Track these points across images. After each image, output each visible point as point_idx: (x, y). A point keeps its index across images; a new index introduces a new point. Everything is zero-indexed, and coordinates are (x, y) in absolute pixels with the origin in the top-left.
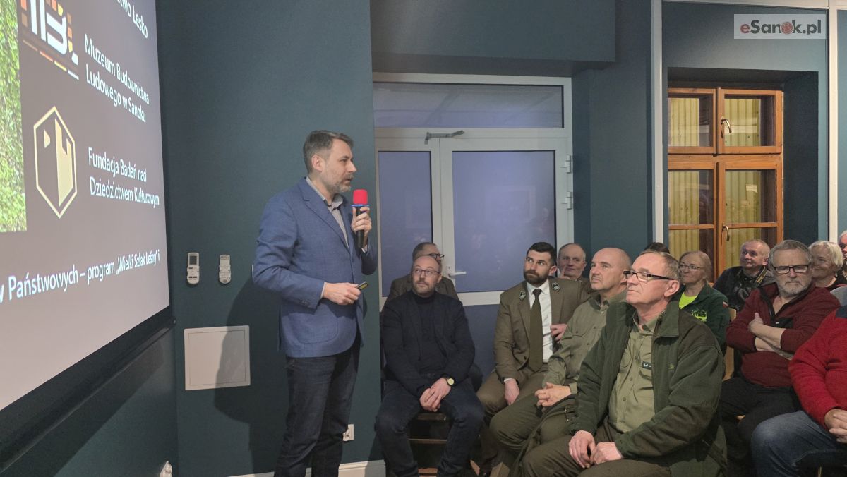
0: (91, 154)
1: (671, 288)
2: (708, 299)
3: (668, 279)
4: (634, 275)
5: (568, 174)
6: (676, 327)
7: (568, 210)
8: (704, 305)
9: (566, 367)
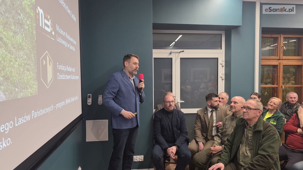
0: (58, 65)
1: (259, 112)
2: (277, 116)
3: (258, 109)
4: (245, 109)
5: (223, 66)
6: (262, 127)
7: (222, 79)
8: (276, 118)
9: (221, 139)
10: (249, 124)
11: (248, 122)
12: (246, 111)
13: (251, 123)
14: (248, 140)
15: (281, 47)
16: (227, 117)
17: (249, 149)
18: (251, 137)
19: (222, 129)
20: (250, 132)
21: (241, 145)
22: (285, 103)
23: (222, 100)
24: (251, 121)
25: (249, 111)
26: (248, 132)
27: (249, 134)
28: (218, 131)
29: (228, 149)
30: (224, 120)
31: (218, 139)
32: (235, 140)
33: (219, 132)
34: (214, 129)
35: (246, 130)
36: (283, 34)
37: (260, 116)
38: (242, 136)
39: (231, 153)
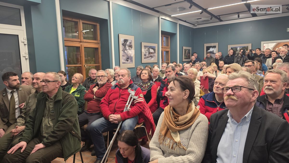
1: (58, 84)
2: (80, 89)
3: (57, 81)
4: (44, 82)
5: (25, 45)
6: (61, 96)
7: (26, 59)
8: (79, 91)
9: (25, 119)
10: (49, 96)
11: (49, 94)
12: (45, 84)
13: (51, 95)
14: (50, 111)
15: (81, 31)
16: (31, 95)
17: (51, 119)
18: (52, 108)
19: (25, 109)
20: (51, 104)
21: (43, 118)
22: (88, 78)
23: (26, 80)
24: (51, 93)
25: (48, 84)
26: (49, 104)
27: (50, 106)
28: (21, 112)
29: (31, 126)
30: (27, 99)
31: (21, 121)
32: (37, 115)
33: (23, 112)
34: (17, 111)
35: (47, 103)
36: (82, 20)
37: (60, 87)
38: (45, 109)
39: (33, 128)
